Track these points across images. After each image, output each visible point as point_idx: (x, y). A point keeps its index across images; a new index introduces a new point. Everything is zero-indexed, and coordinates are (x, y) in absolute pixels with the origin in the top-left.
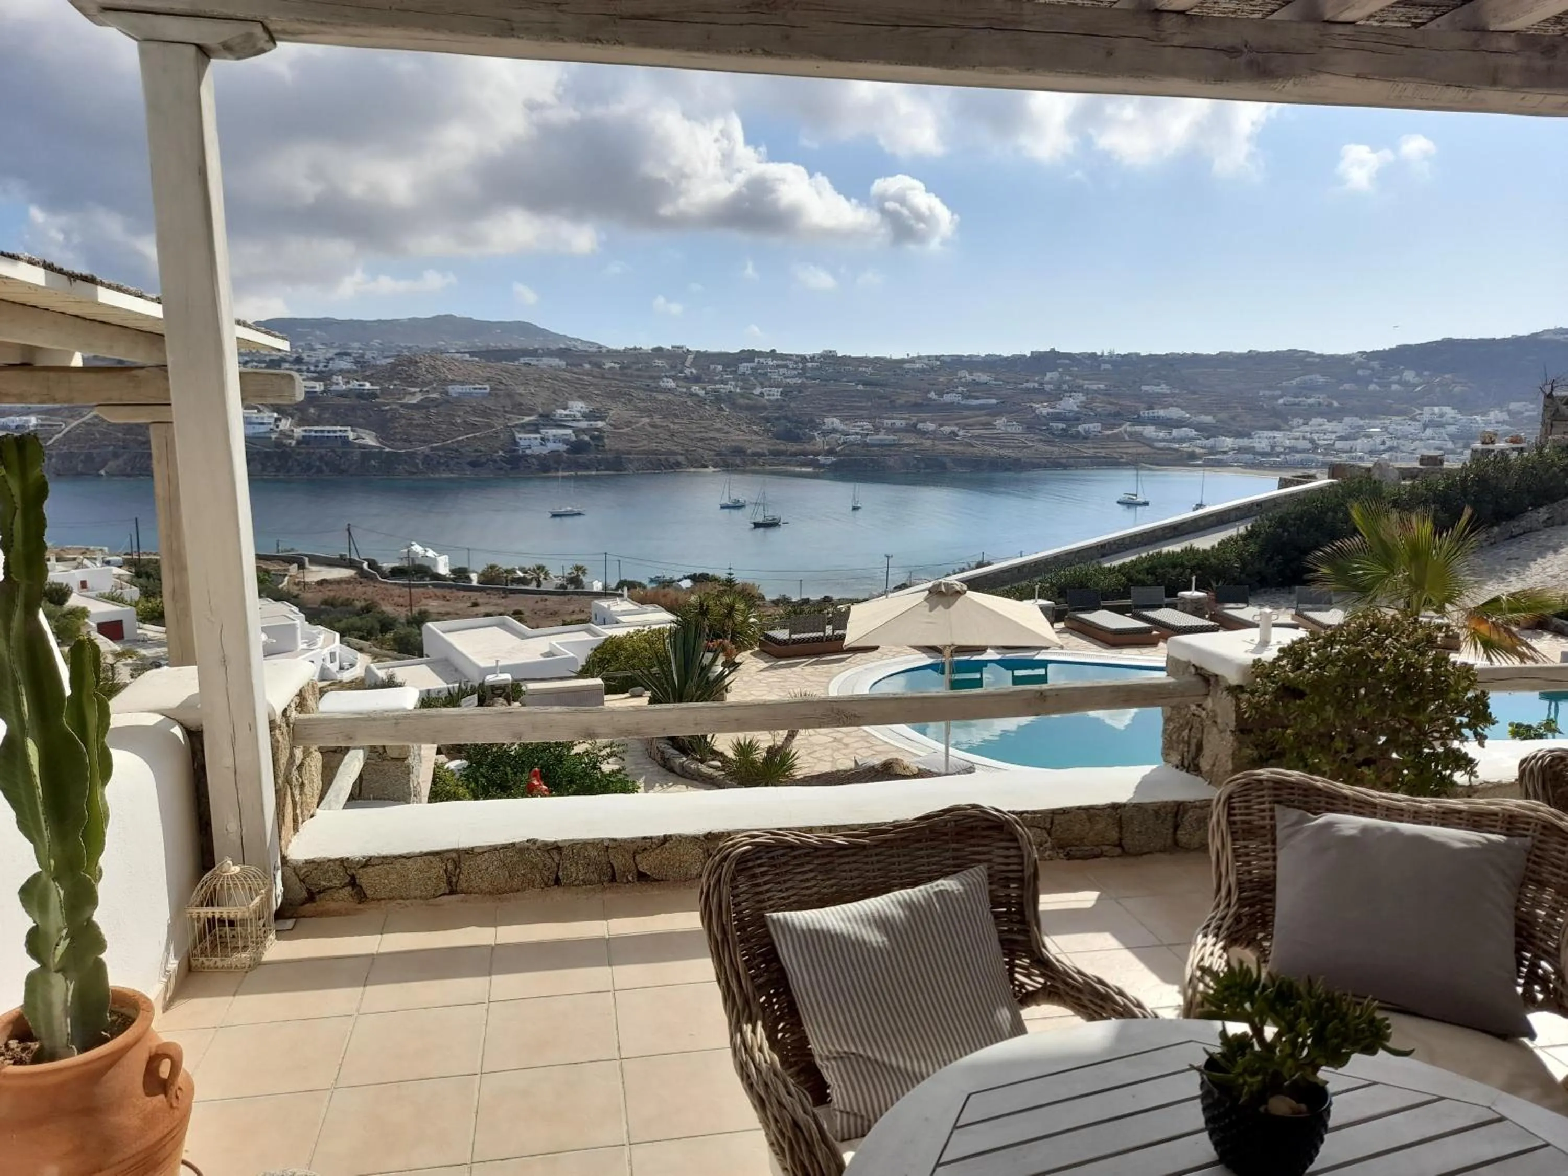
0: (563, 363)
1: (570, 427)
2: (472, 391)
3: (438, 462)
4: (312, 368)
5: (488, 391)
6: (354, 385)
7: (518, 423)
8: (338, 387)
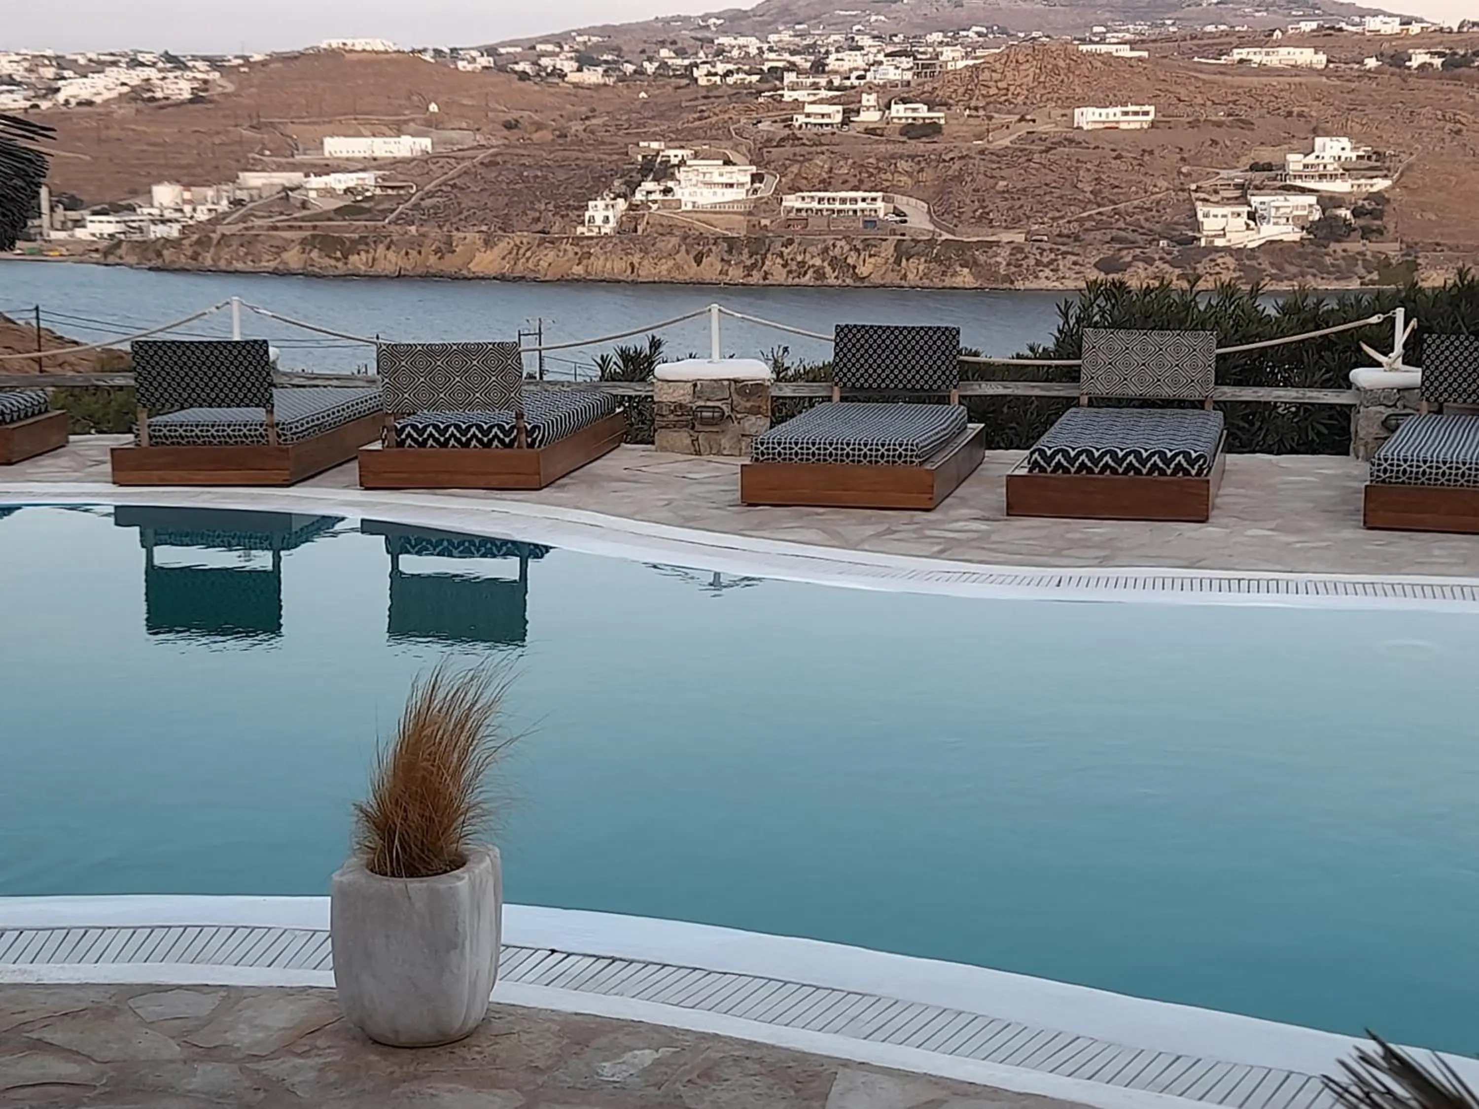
0: (1320, 60)
1: (1312, 191)
2: (1119, 117)
3: (1038, 263)
4: (837, 82)
5: (1151, 117)
6: (898, 110)
7: (1205, 184)
8: (870, 116)
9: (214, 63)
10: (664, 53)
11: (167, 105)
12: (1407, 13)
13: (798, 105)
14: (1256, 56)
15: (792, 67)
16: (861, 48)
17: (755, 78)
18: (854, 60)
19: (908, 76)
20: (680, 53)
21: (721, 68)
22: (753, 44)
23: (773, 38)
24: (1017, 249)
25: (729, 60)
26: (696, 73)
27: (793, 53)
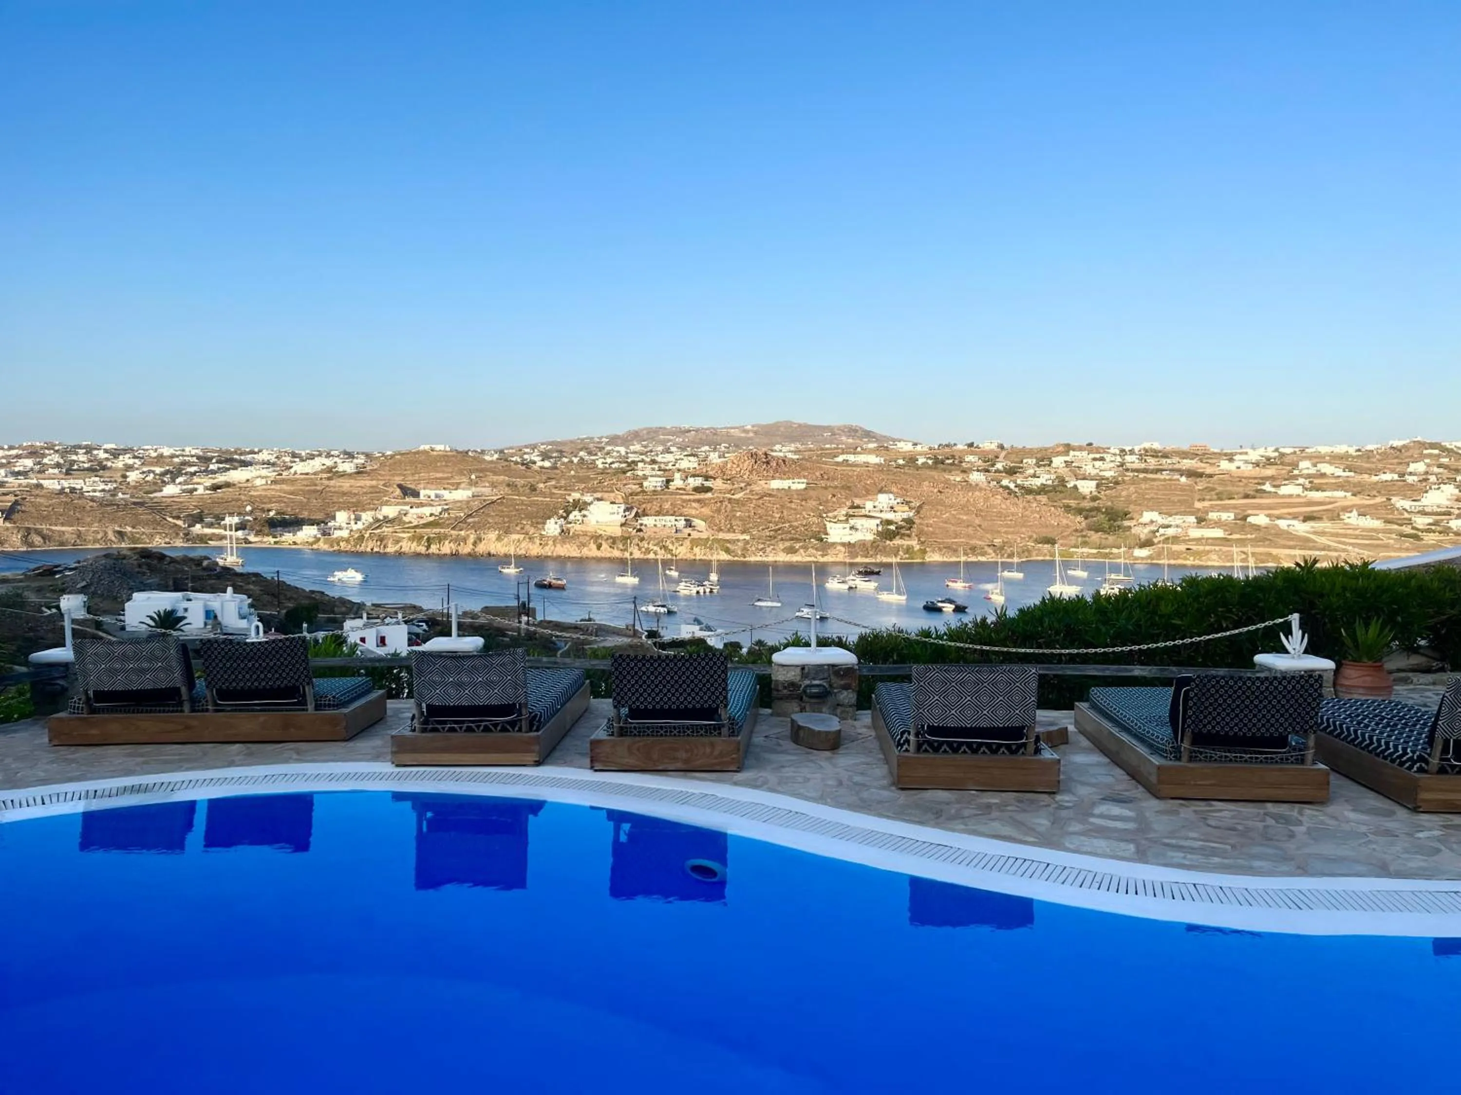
0: (879, 460)
1: (878, 518)
2: (791, 484)
3: (757, 549)
4: (662, 467)
5: (805, 484)
6: (691, 480)
7: (830, 515)
8: (677, 482)
9: (368, 455)
10: (582, 454)
11: (343, 475)
12: (915, 441)
13: (645, 477)
14: (851, 458)
15: (643, 461)
16: (672, 453)
17: (624, 465)
18: (669, 457)
19: (696, 465)
20: (590, 453)
21: (609, 460)
22: (622, 450)
23: (632, 448)
24: (746, 542)
25: (612, 457)
26: (597, 462)
27: (642, 454)
